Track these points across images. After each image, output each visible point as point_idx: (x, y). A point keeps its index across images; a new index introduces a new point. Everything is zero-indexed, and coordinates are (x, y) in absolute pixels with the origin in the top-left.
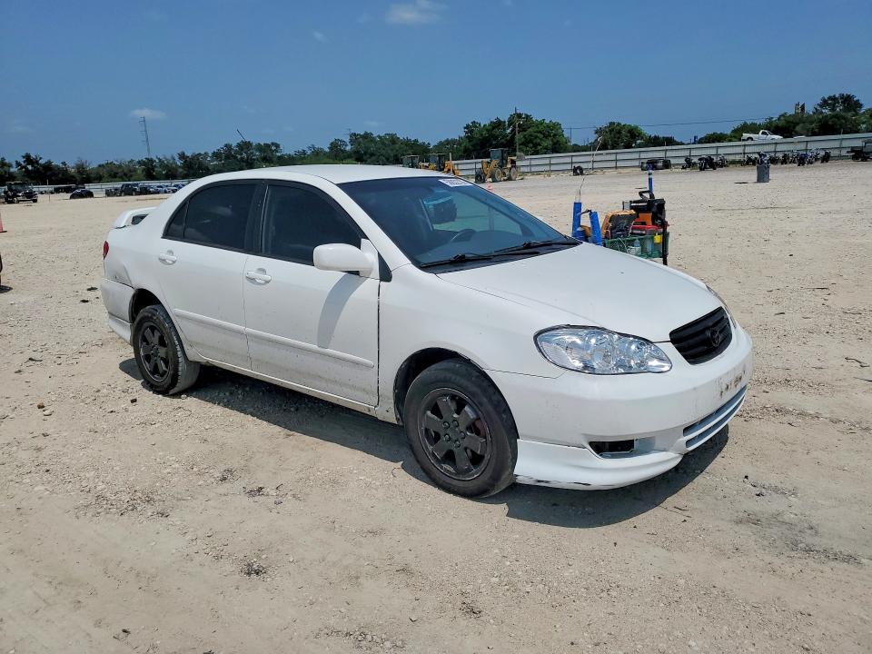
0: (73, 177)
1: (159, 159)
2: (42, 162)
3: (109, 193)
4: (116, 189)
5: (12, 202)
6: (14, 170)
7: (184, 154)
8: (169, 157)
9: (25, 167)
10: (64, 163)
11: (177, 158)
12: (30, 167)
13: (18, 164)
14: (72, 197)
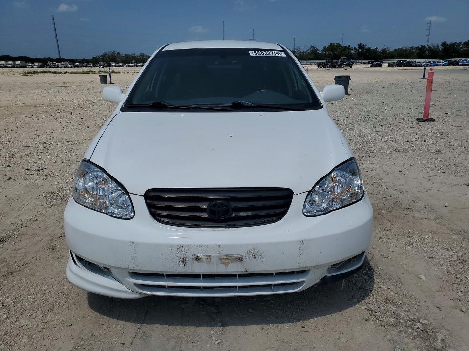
0: (379, 56)
1: (429, 46)
2: (366, 47)
3: (390, 65)
4: (394, 63)
5: (341, 68)
6: (353, 52)
7: (445, 43)
8: (435, 45)
9: (358, 50)
10: (376, 48)
11: (440, 46)
12: (360, 50)
13: (355, 49)
14: (371, 67)
